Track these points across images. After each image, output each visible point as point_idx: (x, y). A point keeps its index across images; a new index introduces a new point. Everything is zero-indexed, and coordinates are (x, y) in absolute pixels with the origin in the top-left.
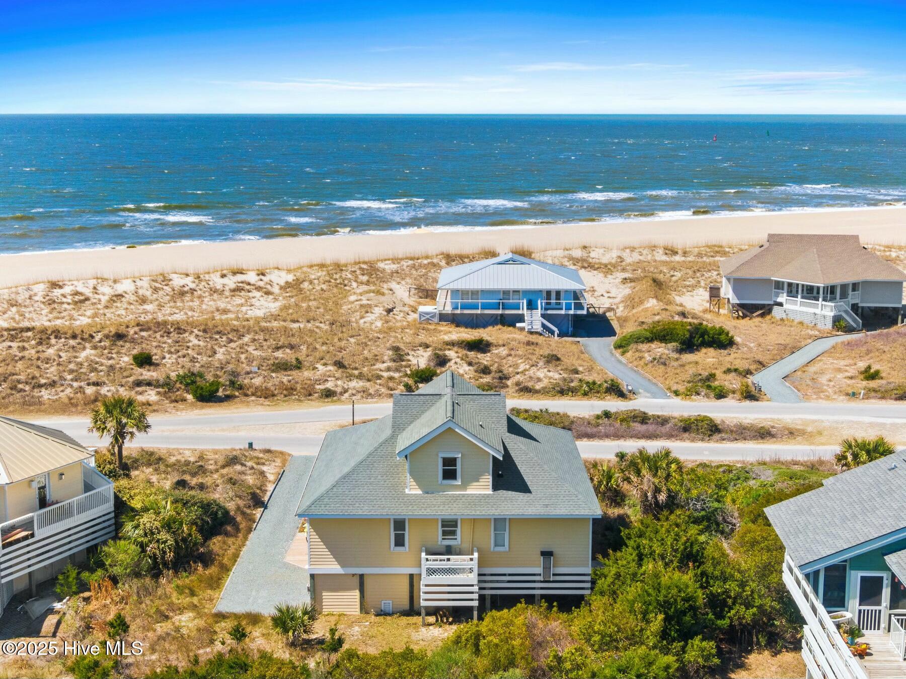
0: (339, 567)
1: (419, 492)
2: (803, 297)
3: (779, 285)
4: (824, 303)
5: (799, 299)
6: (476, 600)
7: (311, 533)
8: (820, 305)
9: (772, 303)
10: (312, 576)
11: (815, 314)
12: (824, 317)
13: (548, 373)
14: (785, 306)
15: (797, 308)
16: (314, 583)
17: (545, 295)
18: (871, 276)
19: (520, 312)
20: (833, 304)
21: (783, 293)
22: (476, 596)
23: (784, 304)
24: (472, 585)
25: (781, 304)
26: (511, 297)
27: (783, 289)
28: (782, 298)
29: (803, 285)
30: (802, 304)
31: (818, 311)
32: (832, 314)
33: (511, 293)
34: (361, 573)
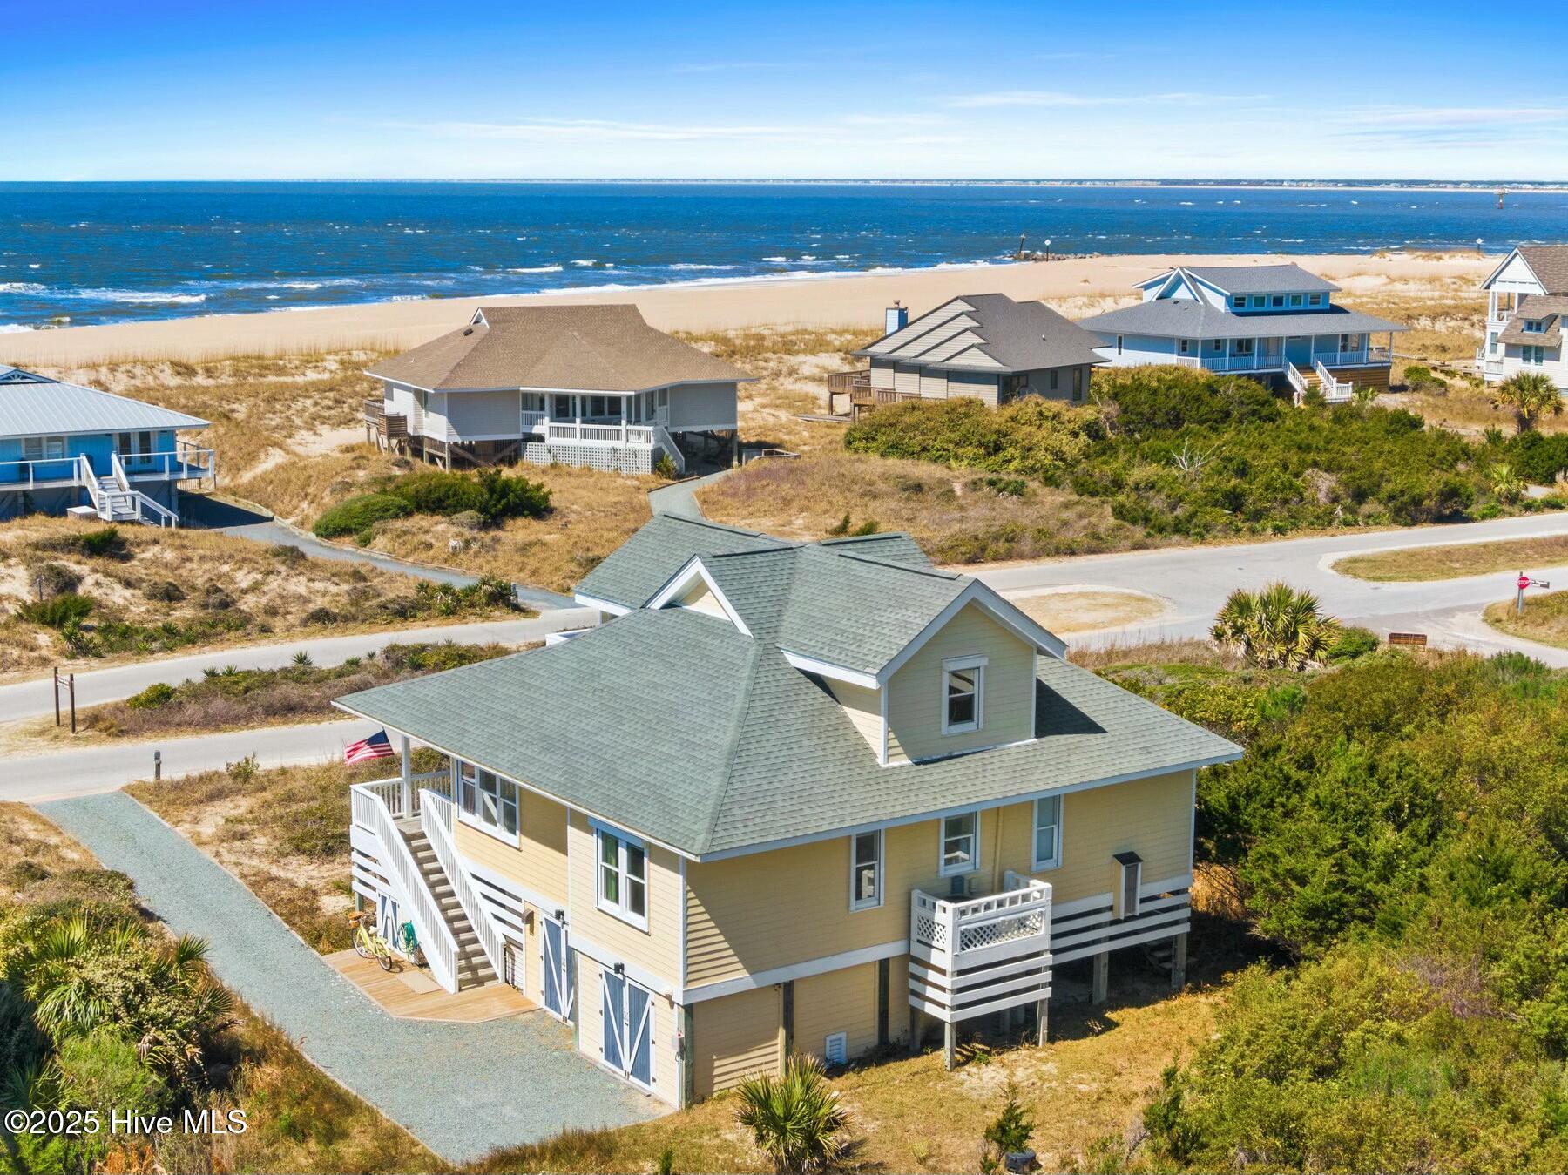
0: (745, 974)
1: (906, 761)
2: (583, 422)
3: (534, 402)
4: (631, 427)
5: (578, 424)
6: (1044, 985)
7: (691, 903)
8: (624, 433)
9: (519, 436)
10: (689, 1010)
11: (615, 450)
12: (635, 454)
13: (310, 584)
14: (549, 441)
15: (576, 442)
16: (692, 1026)
17: (117, 442)
18: (688, 376)
19: (75, 483)
20: (651, 428)
21: (542, 417)
22: (1047, 976)
23: (547, 437)
24: (1037, 954)
25: (540, 439)
26: (45, 453)
27: (542, 408)
28: (542, 427)
29: (583, 399)
30: (585, 434)
31: (620, 444)
32: (650, 447)
33: (45, 443)
34: (786, 979)
